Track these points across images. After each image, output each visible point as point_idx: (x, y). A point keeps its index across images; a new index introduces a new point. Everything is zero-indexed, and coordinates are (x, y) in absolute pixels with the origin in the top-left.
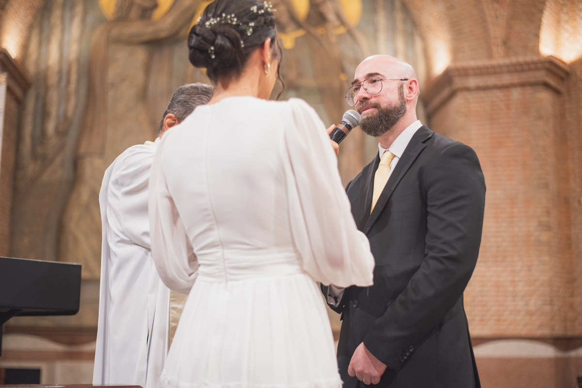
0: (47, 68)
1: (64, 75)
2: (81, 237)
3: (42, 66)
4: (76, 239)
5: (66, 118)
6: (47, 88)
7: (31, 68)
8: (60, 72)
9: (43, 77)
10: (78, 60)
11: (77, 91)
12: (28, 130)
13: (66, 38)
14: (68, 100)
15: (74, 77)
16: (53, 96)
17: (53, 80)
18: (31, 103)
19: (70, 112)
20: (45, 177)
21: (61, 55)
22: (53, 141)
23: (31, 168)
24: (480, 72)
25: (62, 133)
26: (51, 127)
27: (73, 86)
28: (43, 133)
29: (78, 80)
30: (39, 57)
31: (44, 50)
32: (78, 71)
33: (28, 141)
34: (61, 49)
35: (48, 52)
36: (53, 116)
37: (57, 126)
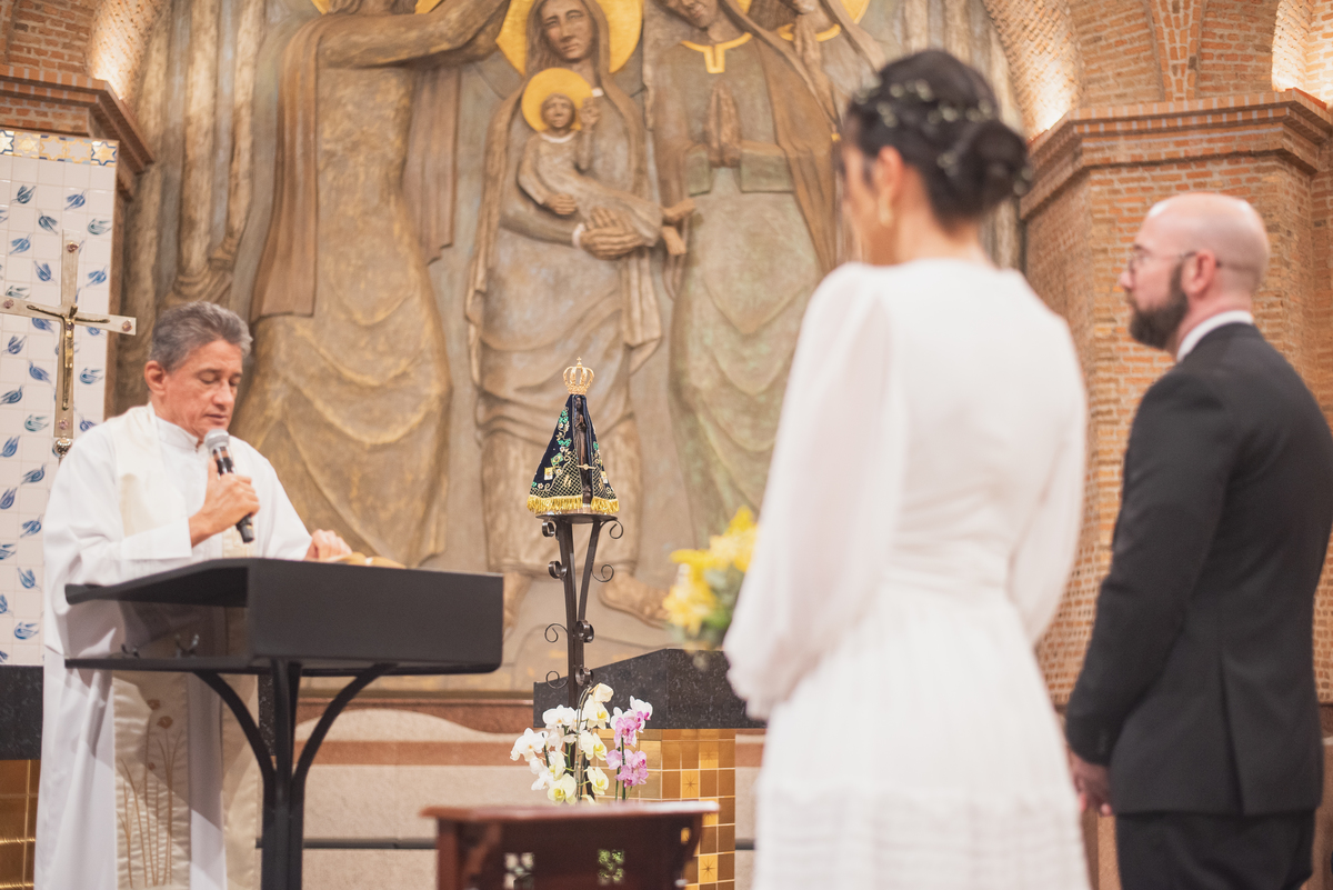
0: (188, 121)
1: (224, 138)
3: (176, 118)
5: (230, 233)
6: (186, 168)
7: (151, 124)
8: (215, 130)
9: (176, 140)
10: (253, 105)
11: (251, 175)
12: (146, 259)
13: (227, 53)
14: (233, 191)
15: (244, 144)
16: (201, 181)
17: (199, 149)
18: (151, 200)
19: (237, 223)
21: (216, 94)
24: (1139, 127)
25: (221, 266)
26: (196, 253)
27: (243, 163)
28: (181, 266)
29: (255, 147)
30: (167, 96)
31: (178, 80)
32: (254, 129)
33: (147, 282)
34: (215, 78)
35: (185, 87)
36: (203, 227)
37: (210, 247)
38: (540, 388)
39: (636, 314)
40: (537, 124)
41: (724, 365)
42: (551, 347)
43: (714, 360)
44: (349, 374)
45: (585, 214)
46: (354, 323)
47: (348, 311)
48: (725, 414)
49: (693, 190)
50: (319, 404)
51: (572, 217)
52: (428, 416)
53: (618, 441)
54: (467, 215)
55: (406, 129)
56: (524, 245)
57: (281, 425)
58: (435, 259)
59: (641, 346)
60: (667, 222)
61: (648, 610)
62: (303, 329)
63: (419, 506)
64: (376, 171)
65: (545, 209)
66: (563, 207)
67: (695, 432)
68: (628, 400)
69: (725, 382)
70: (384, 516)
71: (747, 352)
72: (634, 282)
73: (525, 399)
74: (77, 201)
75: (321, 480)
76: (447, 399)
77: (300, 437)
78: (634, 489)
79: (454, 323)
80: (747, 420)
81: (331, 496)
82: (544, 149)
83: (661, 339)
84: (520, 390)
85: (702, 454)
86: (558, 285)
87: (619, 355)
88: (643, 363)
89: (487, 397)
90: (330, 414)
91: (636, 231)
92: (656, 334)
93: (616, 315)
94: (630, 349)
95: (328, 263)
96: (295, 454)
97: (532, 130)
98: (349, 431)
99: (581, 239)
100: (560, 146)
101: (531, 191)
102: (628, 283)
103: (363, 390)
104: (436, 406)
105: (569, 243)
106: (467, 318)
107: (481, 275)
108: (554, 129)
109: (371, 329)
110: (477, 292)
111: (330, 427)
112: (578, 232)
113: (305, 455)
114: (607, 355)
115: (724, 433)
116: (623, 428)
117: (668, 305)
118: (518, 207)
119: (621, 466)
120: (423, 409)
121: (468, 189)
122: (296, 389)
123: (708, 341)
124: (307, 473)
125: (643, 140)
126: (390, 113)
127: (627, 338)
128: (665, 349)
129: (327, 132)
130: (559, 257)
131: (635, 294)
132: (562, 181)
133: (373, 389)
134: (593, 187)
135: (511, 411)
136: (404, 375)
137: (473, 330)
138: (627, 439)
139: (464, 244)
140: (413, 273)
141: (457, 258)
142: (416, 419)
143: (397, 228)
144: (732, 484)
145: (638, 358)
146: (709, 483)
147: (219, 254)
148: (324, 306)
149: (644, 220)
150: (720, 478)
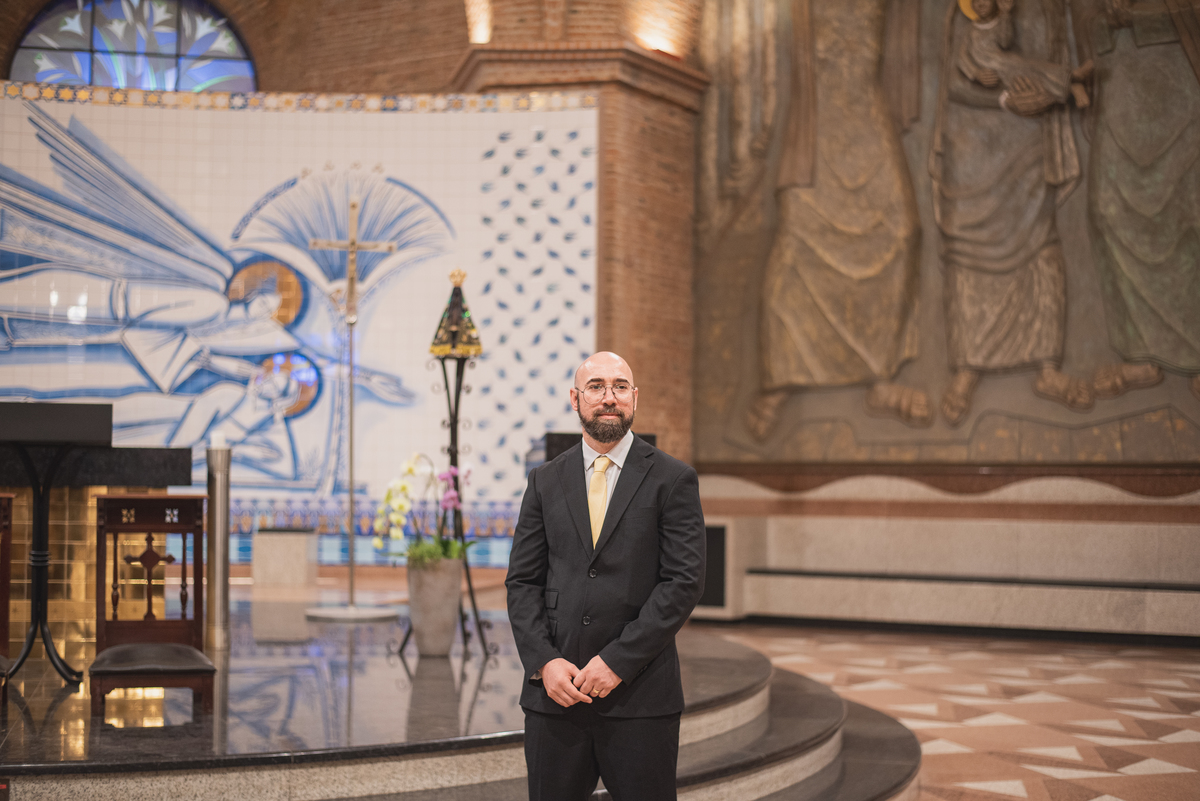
0: (733, 49)
1: (756, 57)
2: (788, 319)
3: (726, 48)
4: (781, 323)
5: (764, 127)
6: (735, 82)
7: (709, 55)
8: (752, 54)
9: (727, 65)
10: (776, 31)
11: (777, 84)
12: (711, 154)
14: (765, 98)
15: (771, 59)
16: (745, 94)
17: (742, 68)
18: (713, 111)
19: (769, 121)
20: (739, 227)
21: (752, 26)
22: (748, 167)
23: (718, 214)
25: (758, 154)
26: (743, 146)
27: (771, 75)
28: (733, 157)
29: (779, 63)
30: (720, 33)
31: (726, 20)
32: (778, 48)
33: (712, 171)
34: (751, 14)
35: (732, 23)
36: (746, 126)
37: (753, 140)
38: (980, 225)
39: (1058, 158)
40: (972, 16)
41: (1126, 193)
42: (987, 192)
43: (1117, 191)
44: (840, 226)
45: (1007, 83)
46: (842, 186)
47: (838, 179)
48: (1126, 235)
49: (1100, 51)
50: (820, 251)
51: (998, 86)
52: (898, 255)
53: (1041, 263)
54: (929, 93)
55: (881, 33)
56: (966, 113)
57: (794, 270)
58: (906, 131)
59: (1065, 183)
60: (1074, 81)
61: (1069, 397)
62: (806, 195)
63: (894, 324)
64: (858, 70)
65: (976, 83)
66: (989, 80)
67: (1105, 252)
68: (1053, 227)
69: (1127, 208)
70: (870, 331)
71: (1145, 181)
72: (1056, 132)
73: (968, 235)
74: (573, 135)
75: (824, 306)
76: (916, 238)
77: (808, 276)
78: (1056, 300)
79: (921, 179)
80: (1146, 238)
81: (833, 318)
82: (975, 34)
83: (1080, 177)
84: (964, 228)
85: (1110, 271)
86: (992, 143)
87: (1041, 193)
88: (1067, 198)
89: (946, 237)
90: (829, 258)
91: (1048, 92)
92: (1075, 172)
93: (1039, 161)
94: (1053, 189)
95: (823, 143)
96: (805, 290)
97: (969, 20)
98: (843, 269)
99: (1007, 103)
100: (986, 32)
101: (965, 70)
102: (1050, 134)
103: (851, 238)
104: (903, 246)
105: (997, 107)
106: (931, 176)
107: (938, 140)
108: (983, 19)
109: (856, 191)
110: (939, 154)
111: (828, 267)
112: (1004, 98)
113: (812, 289)
114: (1032, 194)
115: (1127, 250)
116: (1045, 253)
117: (1085, 147)
118: (958, 84)
119: (1044, 283)
120: (893, 249)
121: (928, 73)
122: (802, 242)
123: (1112, 175)
124: (815, 304)
125: (1063, 14)
126: (866, 23)
127: (1051, 179)
128: (1084, 185)
129: (820, 45)
130: (990, 120)
131: (1057, 143)
132: (988, 59)
133: (858, 237)
134: (1014, 60)
135: (958, 246)
136: (880, 224)
137: (935, 185)
138: (1048, 261)
139: (927, 117)
140: (886, 145)
141: (922, 129)
142: (889, 257)
143: (874, 111)
144: (1135, 291)
145: (1062, 194)
146: (1117, 293)
147: (758, 145)
148: (821, 176)
149: (1055, 82)
150: (1124, 288)
